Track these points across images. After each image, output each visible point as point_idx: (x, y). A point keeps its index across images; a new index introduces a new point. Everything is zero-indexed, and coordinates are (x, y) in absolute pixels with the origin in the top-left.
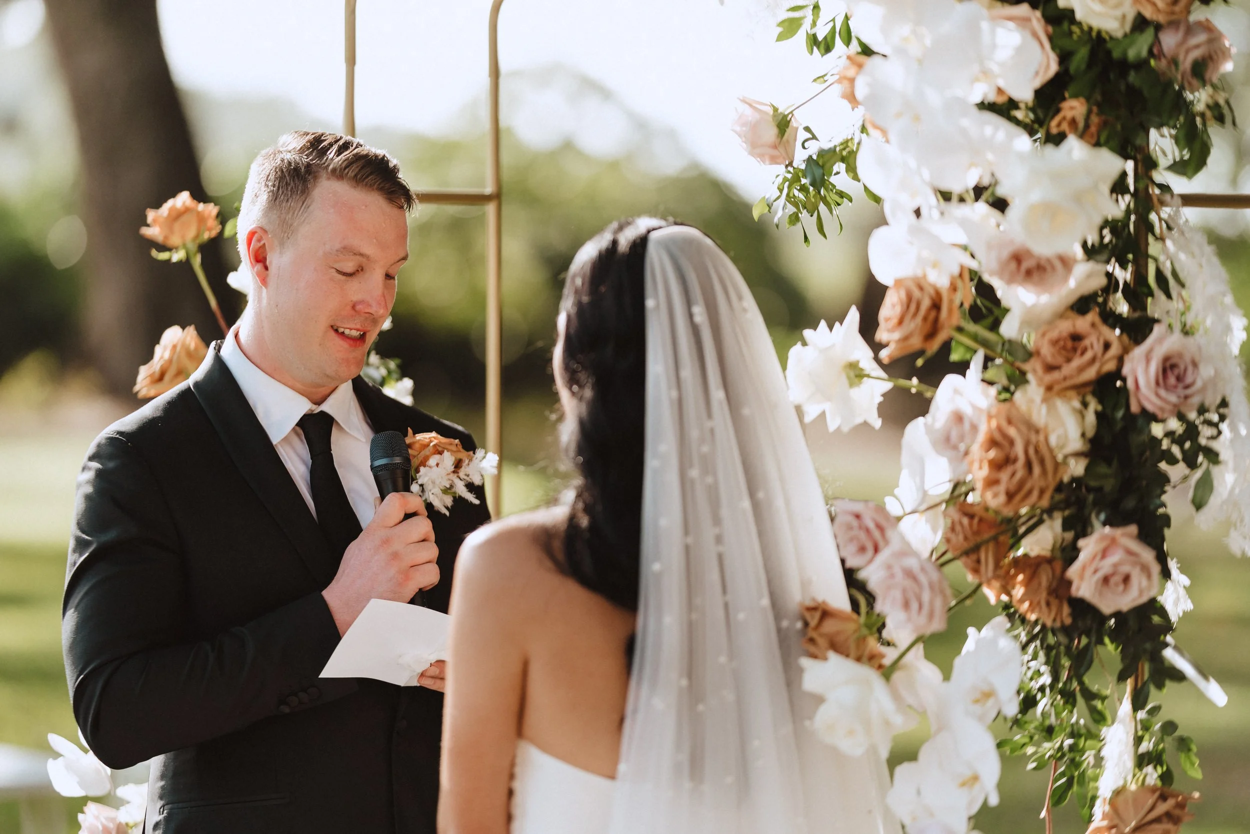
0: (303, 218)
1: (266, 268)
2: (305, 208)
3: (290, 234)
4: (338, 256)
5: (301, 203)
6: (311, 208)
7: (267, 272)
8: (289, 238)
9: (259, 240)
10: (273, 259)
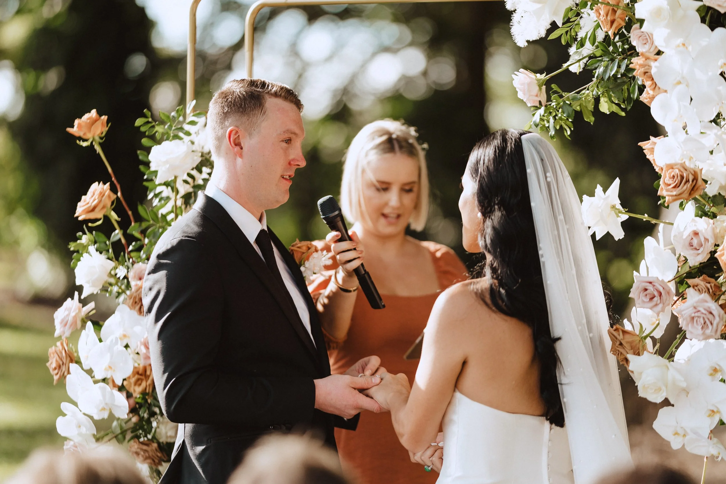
0: (263, 119)
1: (242, 148)
2: (263, 113)
3: (256, 128)
4: (284, 135)
5: (260, 110)
6: (267, 113)
7: (242, 150)
8: (255, 130)
9: (236, 134)
10: (246, 143)
